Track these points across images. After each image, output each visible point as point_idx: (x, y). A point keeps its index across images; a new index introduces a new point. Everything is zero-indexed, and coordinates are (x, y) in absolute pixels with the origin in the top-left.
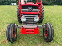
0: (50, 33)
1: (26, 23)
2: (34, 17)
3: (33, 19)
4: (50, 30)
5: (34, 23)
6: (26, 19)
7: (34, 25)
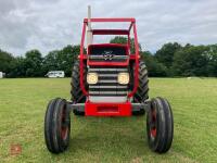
0: (163, 118)
1: (98, 90)
2: (117, 72)
3: (116, 78)
4: (162, 112)
5: (117, 90)
6: (99, 78)
7: (117, 95)
